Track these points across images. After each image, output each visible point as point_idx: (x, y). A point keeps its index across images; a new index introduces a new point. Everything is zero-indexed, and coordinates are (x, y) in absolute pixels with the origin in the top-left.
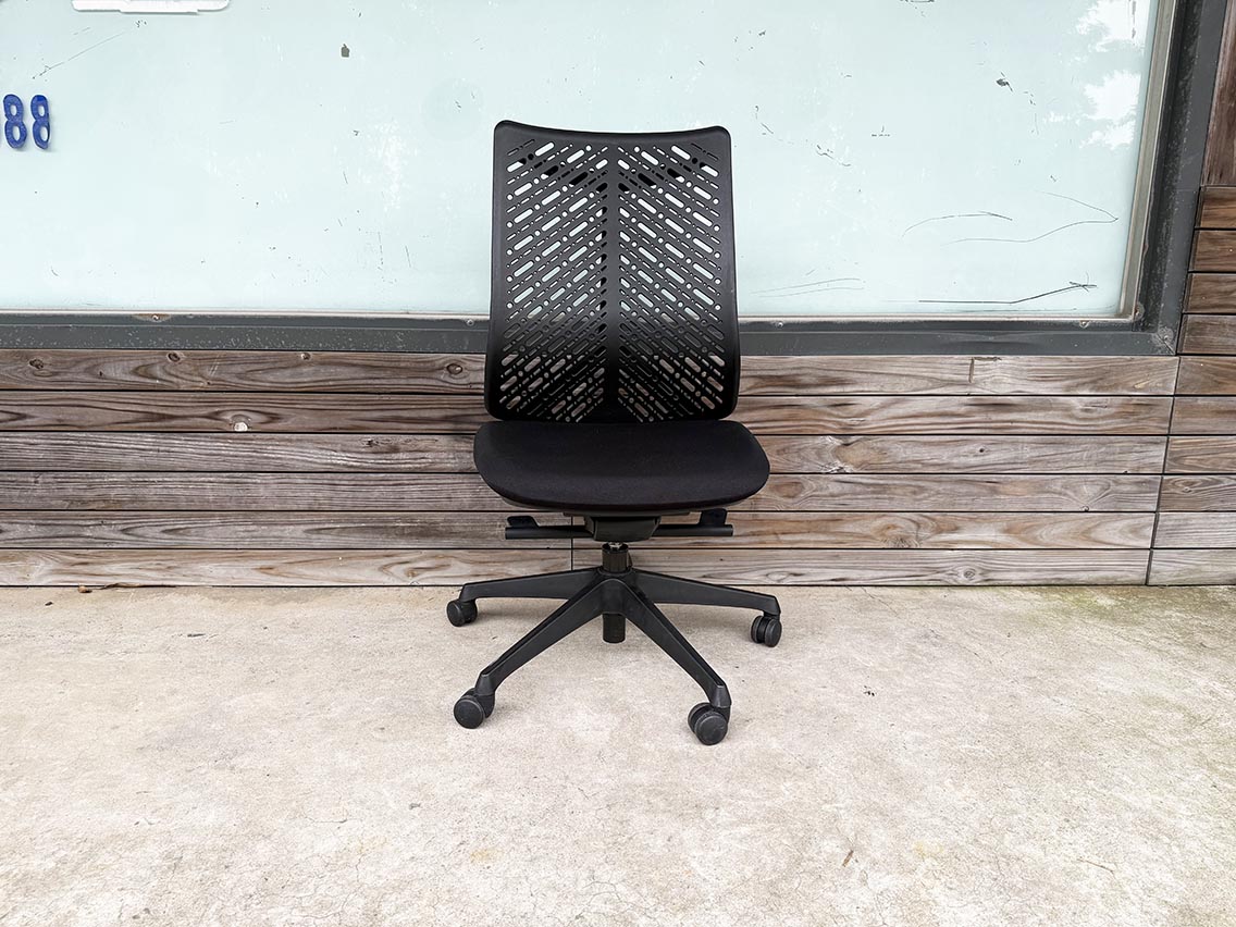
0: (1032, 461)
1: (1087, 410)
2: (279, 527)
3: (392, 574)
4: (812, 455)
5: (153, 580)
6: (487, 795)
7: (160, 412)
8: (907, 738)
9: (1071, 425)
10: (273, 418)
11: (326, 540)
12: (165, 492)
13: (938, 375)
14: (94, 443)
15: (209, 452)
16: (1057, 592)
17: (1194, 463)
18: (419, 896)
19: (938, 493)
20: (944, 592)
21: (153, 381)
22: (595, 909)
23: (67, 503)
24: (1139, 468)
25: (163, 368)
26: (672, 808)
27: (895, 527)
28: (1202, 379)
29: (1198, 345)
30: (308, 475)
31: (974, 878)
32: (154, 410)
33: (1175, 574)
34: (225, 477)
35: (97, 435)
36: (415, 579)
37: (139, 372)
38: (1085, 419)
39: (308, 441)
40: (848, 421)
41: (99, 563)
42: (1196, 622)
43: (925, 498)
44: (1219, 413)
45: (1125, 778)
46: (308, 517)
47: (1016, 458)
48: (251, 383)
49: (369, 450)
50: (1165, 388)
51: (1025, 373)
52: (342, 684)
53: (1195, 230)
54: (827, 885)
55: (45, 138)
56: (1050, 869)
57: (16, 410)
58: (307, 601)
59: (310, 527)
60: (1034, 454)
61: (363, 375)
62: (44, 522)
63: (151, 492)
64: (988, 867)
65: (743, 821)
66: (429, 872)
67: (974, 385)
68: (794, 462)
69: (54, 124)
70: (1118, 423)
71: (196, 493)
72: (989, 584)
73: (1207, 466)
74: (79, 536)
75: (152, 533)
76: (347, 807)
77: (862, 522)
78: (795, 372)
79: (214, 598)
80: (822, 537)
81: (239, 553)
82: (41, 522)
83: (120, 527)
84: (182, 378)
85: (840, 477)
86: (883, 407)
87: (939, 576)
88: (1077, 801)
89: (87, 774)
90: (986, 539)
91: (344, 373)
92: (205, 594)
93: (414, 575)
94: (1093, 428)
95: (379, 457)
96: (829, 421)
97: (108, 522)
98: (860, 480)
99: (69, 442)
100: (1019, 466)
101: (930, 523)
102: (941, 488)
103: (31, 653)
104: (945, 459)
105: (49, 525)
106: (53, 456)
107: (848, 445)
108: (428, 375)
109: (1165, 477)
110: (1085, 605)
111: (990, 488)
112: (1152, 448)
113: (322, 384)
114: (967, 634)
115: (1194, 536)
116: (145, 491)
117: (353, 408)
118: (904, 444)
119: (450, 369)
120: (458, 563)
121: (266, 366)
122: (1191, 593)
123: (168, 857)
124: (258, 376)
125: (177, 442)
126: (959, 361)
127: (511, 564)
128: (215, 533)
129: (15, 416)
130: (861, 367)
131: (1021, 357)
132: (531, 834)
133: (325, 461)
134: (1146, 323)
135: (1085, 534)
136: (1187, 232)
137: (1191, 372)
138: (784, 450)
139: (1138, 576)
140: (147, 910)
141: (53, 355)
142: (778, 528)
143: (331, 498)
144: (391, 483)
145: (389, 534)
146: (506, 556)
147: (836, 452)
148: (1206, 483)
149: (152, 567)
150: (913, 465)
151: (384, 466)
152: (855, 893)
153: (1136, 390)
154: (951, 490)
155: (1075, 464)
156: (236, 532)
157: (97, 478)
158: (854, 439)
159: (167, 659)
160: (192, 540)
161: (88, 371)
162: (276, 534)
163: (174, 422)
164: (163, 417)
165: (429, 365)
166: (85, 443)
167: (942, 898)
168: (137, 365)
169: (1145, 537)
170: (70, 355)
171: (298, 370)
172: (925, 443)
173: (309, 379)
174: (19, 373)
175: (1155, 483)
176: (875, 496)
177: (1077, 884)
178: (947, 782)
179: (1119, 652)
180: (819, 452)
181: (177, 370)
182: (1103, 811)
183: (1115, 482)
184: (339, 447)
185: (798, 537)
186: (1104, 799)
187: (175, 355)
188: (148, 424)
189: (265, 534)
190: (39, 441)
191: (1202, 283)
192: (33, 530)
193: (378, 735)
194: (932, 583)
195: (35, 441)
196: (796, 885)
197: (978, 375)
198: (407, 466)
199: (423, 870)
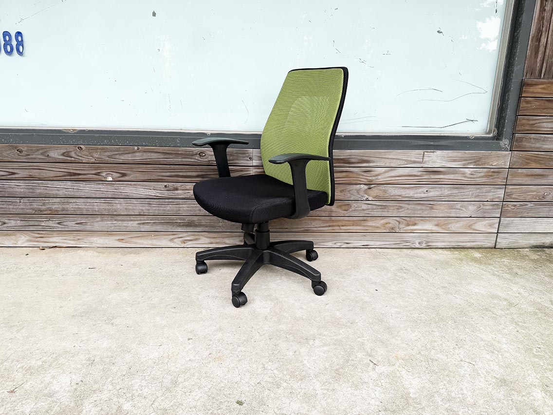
0: (448, 196)
1: (472, 174)
2: (126, 222)
3: (175, 242)
4: (355, 193)
5: (72, 244)
6: (220, 335)
7: (74, 172)
8: (393, 312)
9: (465, 180)
10: (124, 175)
11: (147, 228)
12: (77, 206)
13: (409, 159)
14: (45, 185)
15: (95, 189)
16: (457, 251)
17: (516, 197)
18: (193, 375)
19: (408, 209)
20: (410, 251)
21: (71, 159)
22: (265, 380)
23: (34, 211)
24: (493, 199)
25: (75, 153)
26: (296, 340)
27: (389, 223)
28: (521, 161)
29: (519, 147)
30: (139, 200)
31: (418, 368)
32: (72, 171)
33: (507, 243)
34: (102, 200)
35: (46, 182)
36: (186, 244)
37: (65, 154)
38: (471, 178)
39: (139, 185)
40: (370, 178)
41: (48, 237)
42: (515, 264)
43: (402, 211)
44: (527, 176)
45: (481, 328)
46: (139, 218)
47: (441, 194)
48: (114, 160)
49: (165, 189)
50: (505, 165)
51: (446, 158)
52: (156, 289)
53: (520, 97)
54: (359, 371)
55: (21, 50)
56: (449, 364)
57: (11, 171)
58: (139, 254)
59: (139, 222)
60: (449, 193)
61: (162, 157)
62: (24, 219)
63: (71, 207)
64: (424, 363)
65: (325, 345)
66: (197, 366)
67: (425, 163)
68: (347, 196)
69: (25, 44)
70: (485, 180)
71: (89, 207)
72: (429, 248)
73: (522, 198)
74: (39, 226)
75: (71, 224)
76: (161, 339)
77: (376, 221)
78: (348, 157)
79: (99, 253)
80: (359, 228)
81: (109, 233)
82: (22, 219)
83: (57, 222)
84: (84, 158)
85: (367, 202)
86: (386, 172)
87: (408, 244)
88: (461, 337)
89: (52, 326)
90: (428, 228)
91: (154, 156)
92: (95, 251)
93: (184, 243)
94: (474, 182)
95: (170, 192)
96: (362, 178)
97: (52, 219)
98: (375, 203)
99: (34, 185)
100: (443, 198)
101: (404, 222)
102: (409, 207)
103: (22, 276)
104: (411, 195)
105: (26, 220)
106: (27, 191)
107: (370, 188)
108: (190, 157)
109: (504, 203)
110: (469, 257)
111: (430, 207)
112: (499, 190)
113: (144, 160)
114: (419, 268)
115: (515, 228)
116: (68, 206)
117: (159, 171)
118: (394, 188)
119: (200, 154)
120: (203, 238)
121: (120, 153)
122: (513, 251)
123: (89, 360)
124: (117, 157)
125: (82, 185)
126: (418, 153)
127: (226, 238)
128: (98, 224)
129: (11, 173)
130: (377, 155)
131: (445, 151)
132: (238, 350)
133: (146, 194)
134: (498, 137)
135: (470, 226)
136: (517, 98)
137: (516, 158)
138: (343, 190)
139: (492, 244)
140: (82, 381)
141: (27, 147)
142: (340, 223)
143: (149, 210)
144: (175, 203)
145: (174, 225)
146: (225, 235)
147: (365, 192)
148: (521, 205)
149: (71, 239)
150: (398, 197)
151: (171, 196)
152: (371, 374)
153: (493, 166)
154: (414, 208)
155: (466, 197)
156: (107, 224)
157: (47, 200)
158: (373, 186)
159: (81, 278)
160: (88, 227)
161: (42, 154)
162: (125, 225)
163: (80, 177)
164: (75, 174)
165: (191, 152)
166: (41, 185)
167: (405, 375)
168: (64, 152)
169: (494, 228)
170: (34, 147)
171: (134, 154)
172: (403, 188)
173: (139, 158)
174: (12, 154)
175: (500, 205)
176: (381, 210)
177: (460, 370)
178: (409, 330)
179: (482, 276)
180: (358, 191)
181: (81, 154)
182: (471, 341)
183: (483, 205)
184: (152, 188)
185: (348, 228)
186: (472, 336)
187: (81, 148)
188: (69, 177)
189: (120, 225)
190: (21, 184)
191: (522, 120)
192: (19, 223)
193: (173, 310)
194: (404, 247)
195: (20, 184)
196: (347, 371)
197: (426, 159)
198: (182, 196)
199: (194, 365)
